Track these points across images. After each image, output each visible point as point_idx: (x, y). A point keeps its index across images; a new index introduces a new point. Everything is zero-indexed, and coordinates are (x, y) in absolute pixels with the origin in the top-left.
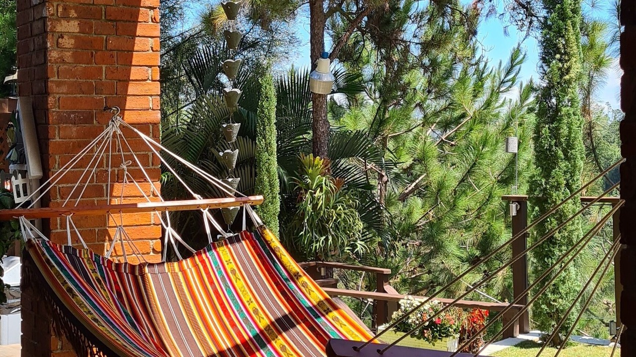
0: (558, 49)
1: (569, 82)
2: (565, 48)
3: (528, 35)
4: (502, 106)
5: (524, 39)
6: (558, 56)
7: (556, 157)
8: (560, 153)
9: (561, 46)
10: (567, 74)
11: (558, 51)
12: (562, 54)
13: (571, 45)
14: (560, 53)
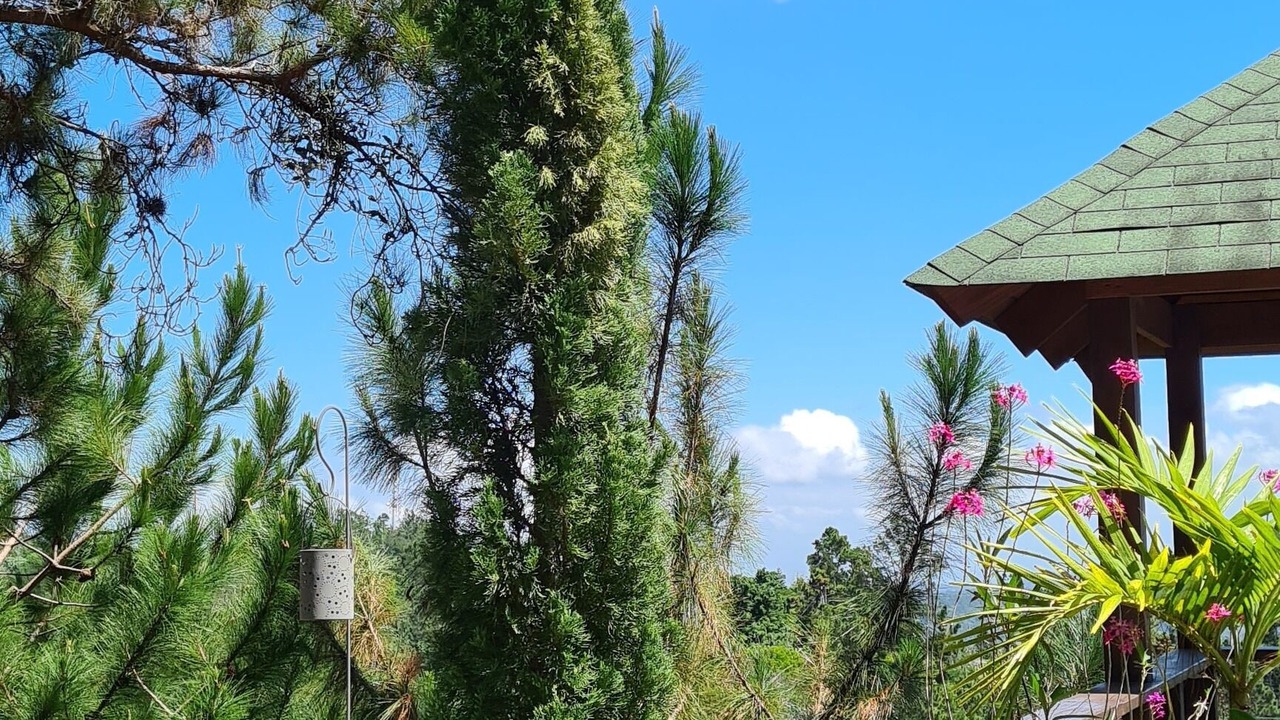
0: (538, 95)
1: (596, 261)
2: (567, 94)
3: (332, 199)
4: (212, 452)
5: (321, 214)
6: (537, 134)
7: (548, 637)
8: (570, 619)
9: (550, 82)
10: (587, 219)
11: (534, 107)
12: (554, 124)
13: (596, 79)
14: (545, 117)
